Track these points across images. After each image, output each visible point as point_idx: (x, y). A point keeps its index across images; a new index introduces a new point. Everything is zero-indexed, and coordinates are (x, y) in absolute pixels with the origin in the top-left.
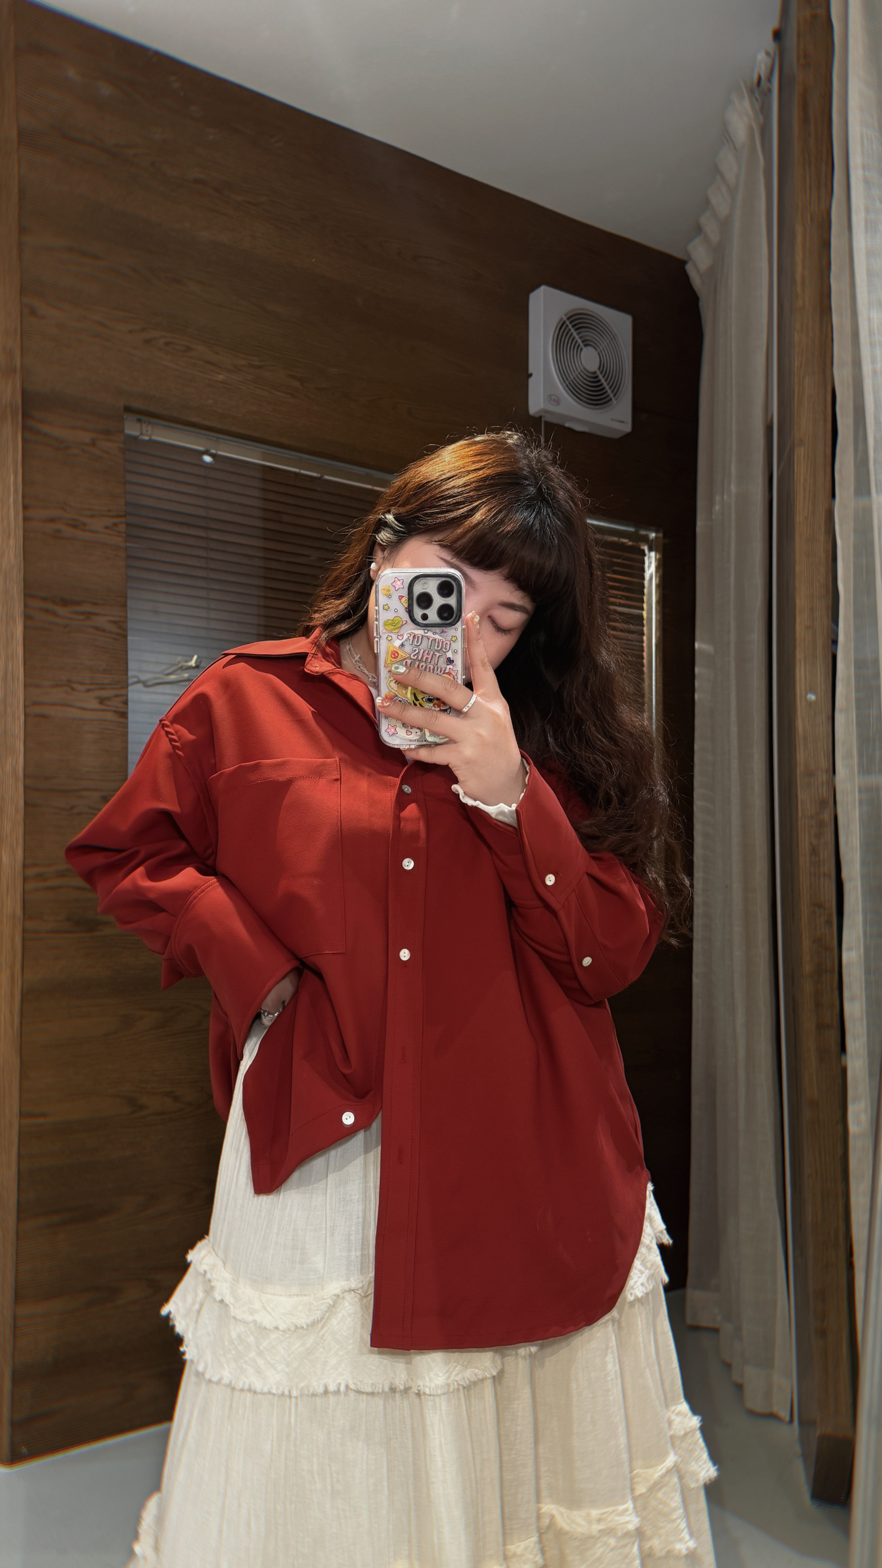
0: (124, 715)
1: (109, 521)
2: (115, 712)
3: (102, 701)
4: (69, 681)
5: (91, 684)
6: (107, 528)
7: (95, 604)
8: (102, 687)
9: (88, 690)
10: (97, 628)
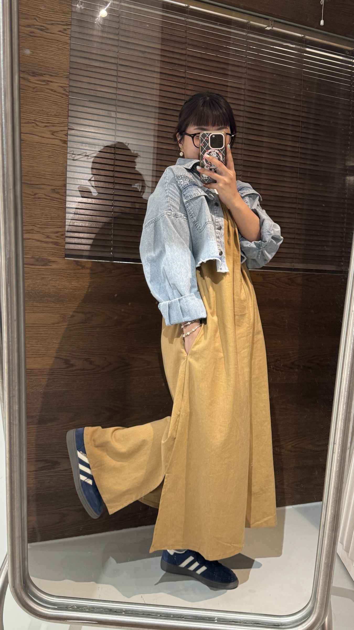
0: (65, 142)
1: (61, 28)
2: (61, 140)
3: (53, 133)
4: (35, 120)
5: (48, 123)
6: (59, 31)
7: (52, 76)
8: (53, 125)
9: (46, 126)
10: (52, 90)
